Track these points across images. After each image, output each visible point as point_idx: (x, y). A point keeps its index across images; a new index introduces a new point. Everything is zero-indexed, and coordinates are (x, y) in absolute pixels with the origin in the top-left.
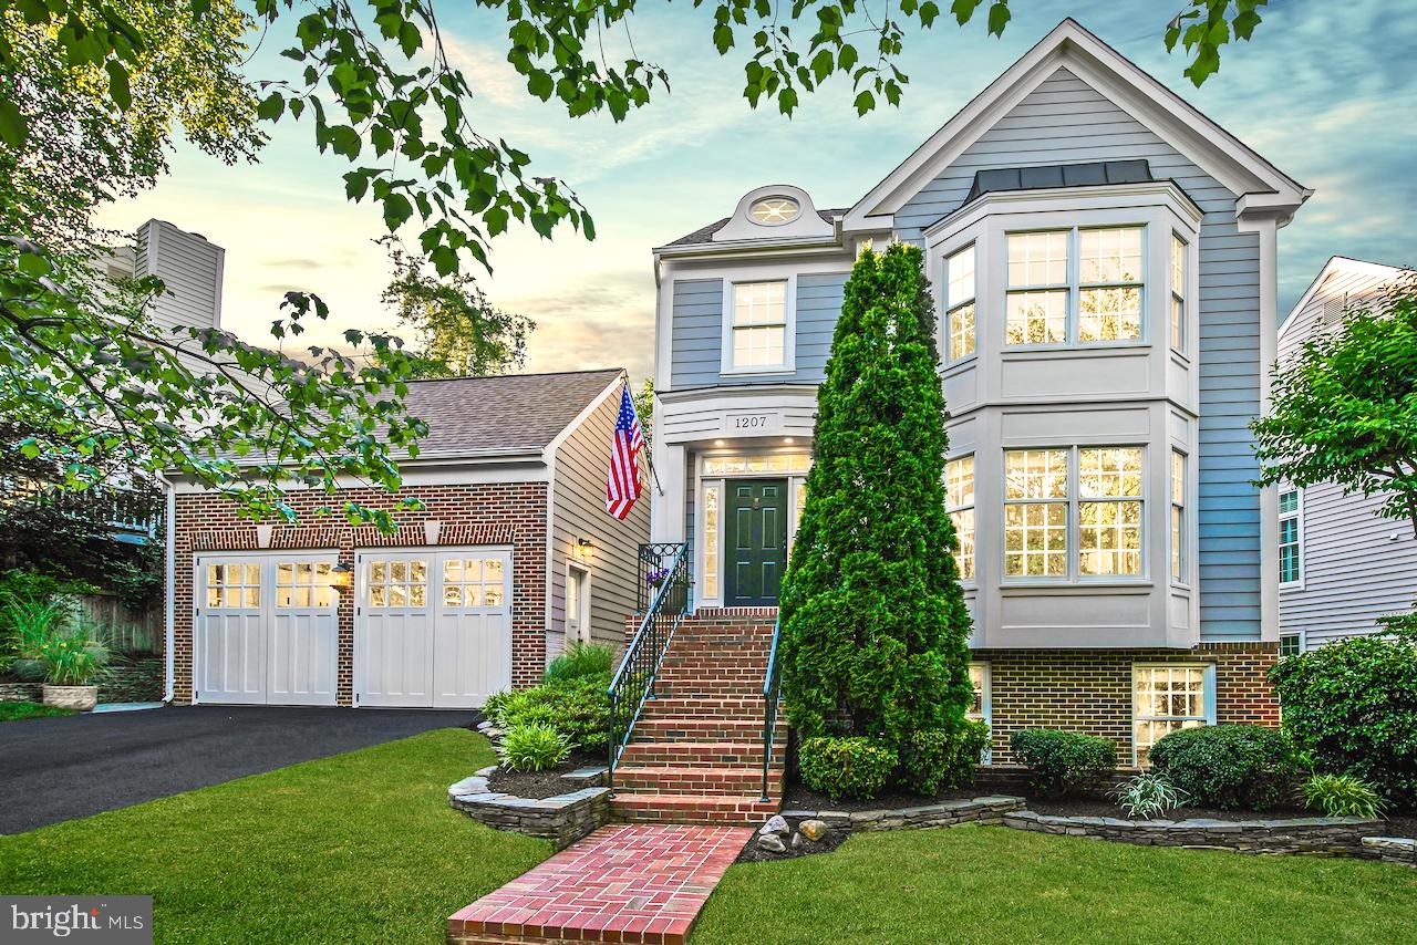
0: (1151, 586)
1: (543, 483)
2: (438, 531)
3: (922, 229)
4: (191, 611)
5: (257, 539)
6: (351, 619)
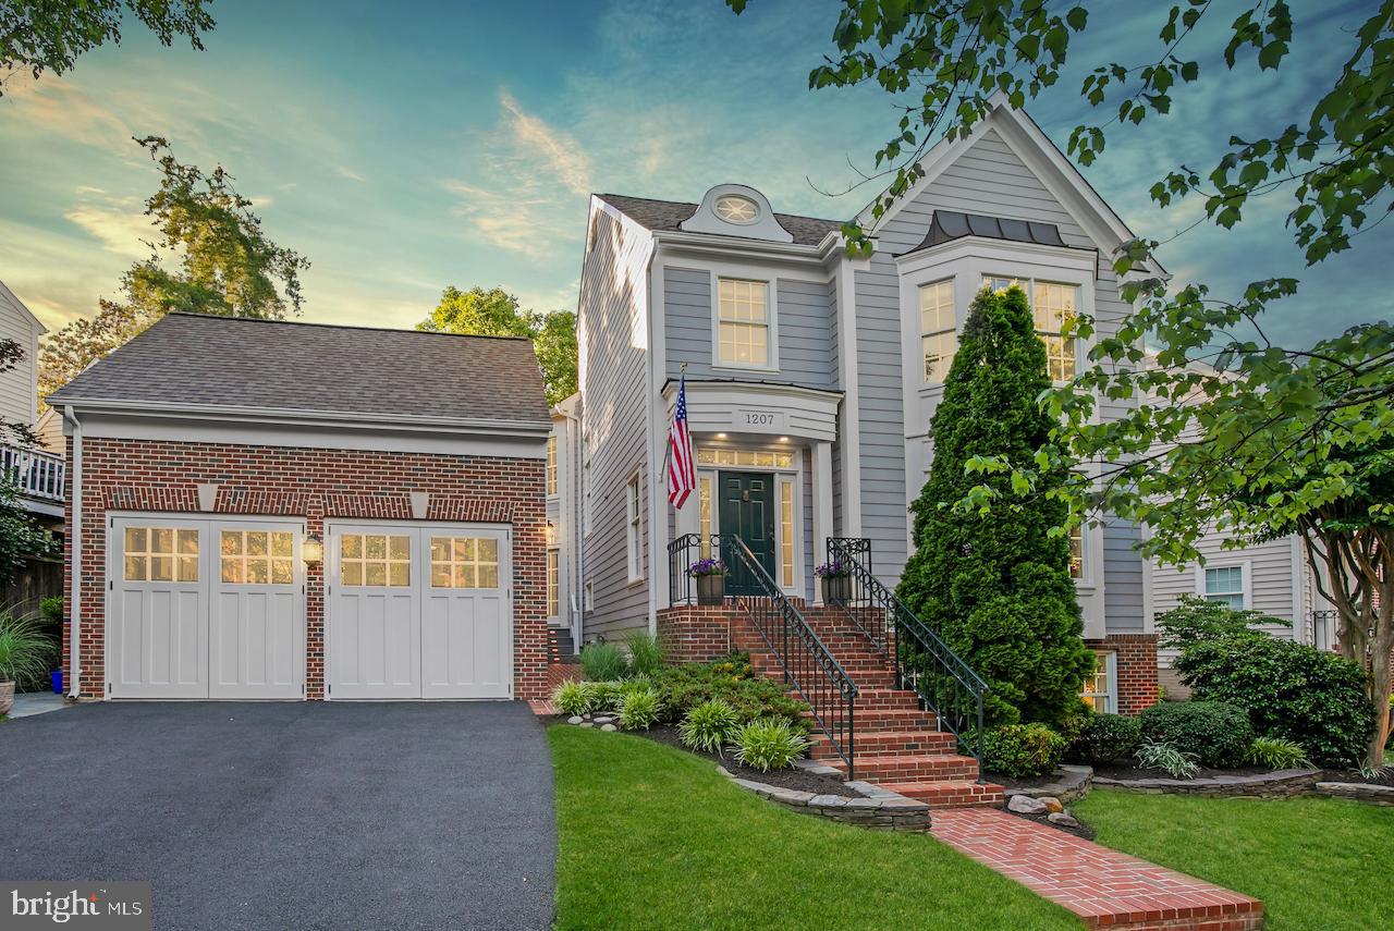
0: (1093, 589)
1: (541, 460)
2: (427, 505)
3: (896, 255)
4: (103, 584)
5: (197, 499)
6: (321, 599)
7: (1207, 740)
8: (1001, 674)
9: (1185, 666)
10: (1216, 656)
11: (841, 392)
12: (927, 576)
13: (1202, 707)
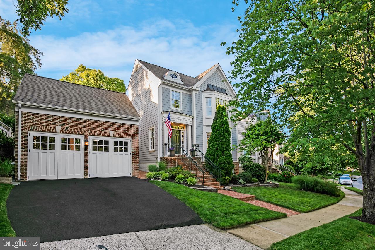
1: (138, 125)
2: (113, 133)
3: (202, 91)
4: (27, 150)
5: (55, 130)
6: (88, 155)
7: (247, 179)
8: (222, 169)
9: (243, 167)
10: (247, 166)
11: (193, 116)
12: (211, 153)
13: (246, 173)
